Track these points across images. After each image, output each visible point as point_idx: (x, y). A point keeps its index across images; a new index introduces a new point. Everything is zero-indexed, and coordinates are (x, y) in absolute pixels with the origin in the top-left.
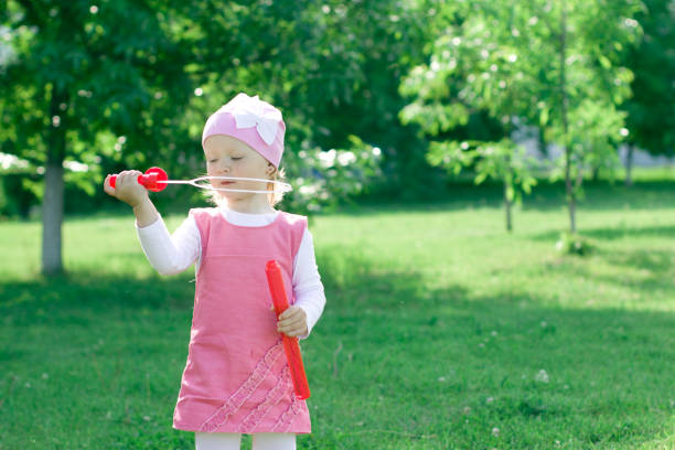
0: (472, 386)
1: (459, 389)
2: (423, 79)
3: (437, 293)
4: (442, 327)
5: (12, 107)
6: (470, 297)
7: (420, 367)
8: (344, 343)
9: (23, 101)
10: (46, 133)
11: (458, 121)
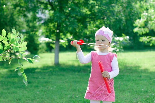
0: (149, 91)
1: (147, 92)
2: (139, 23)
3: (141, 70)
4: (142, 78)
5: (48, 28)
6: (149, 71)
7: (138, 87)
8: (121, 81)
9: (51, 27)
10: (56, 34)
11: (146, 32)
